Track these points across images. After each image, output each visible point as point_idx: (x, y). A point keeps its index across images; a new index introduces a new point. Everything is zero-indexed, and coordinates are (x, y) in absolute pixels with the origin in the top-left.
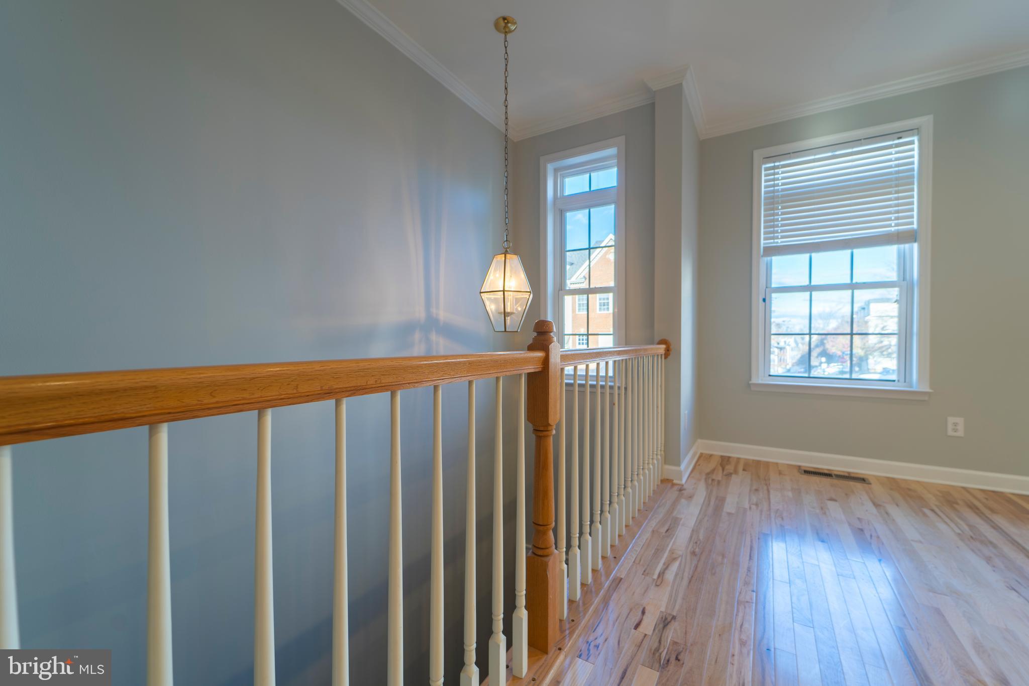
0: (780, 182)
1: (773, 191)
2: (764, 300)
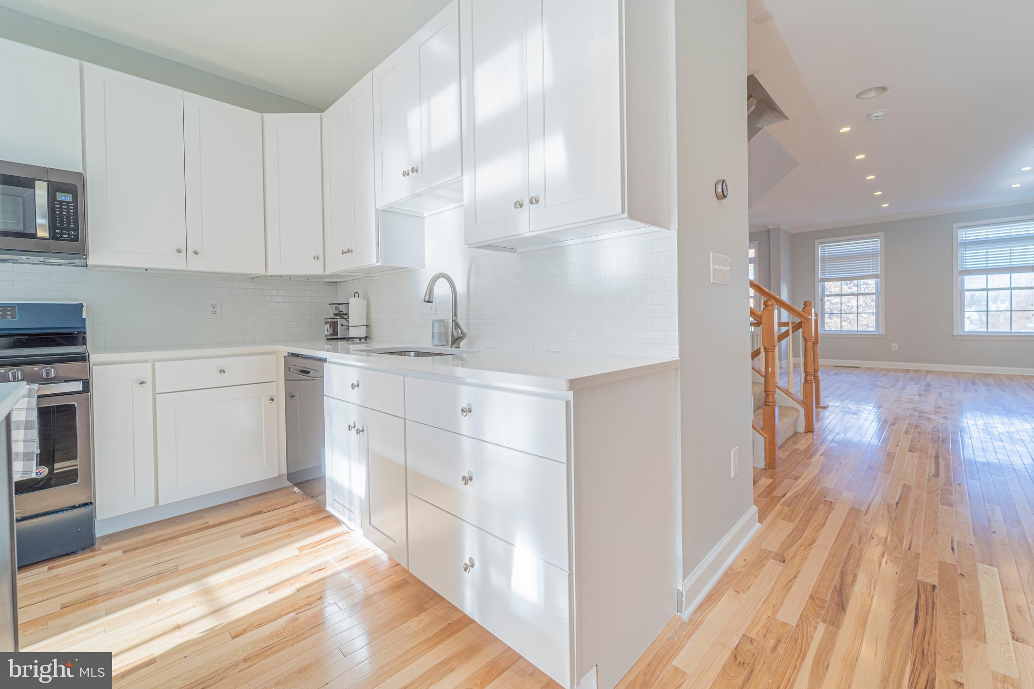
0: (827, 253)
1: (824, 256)
2: (822, 300)
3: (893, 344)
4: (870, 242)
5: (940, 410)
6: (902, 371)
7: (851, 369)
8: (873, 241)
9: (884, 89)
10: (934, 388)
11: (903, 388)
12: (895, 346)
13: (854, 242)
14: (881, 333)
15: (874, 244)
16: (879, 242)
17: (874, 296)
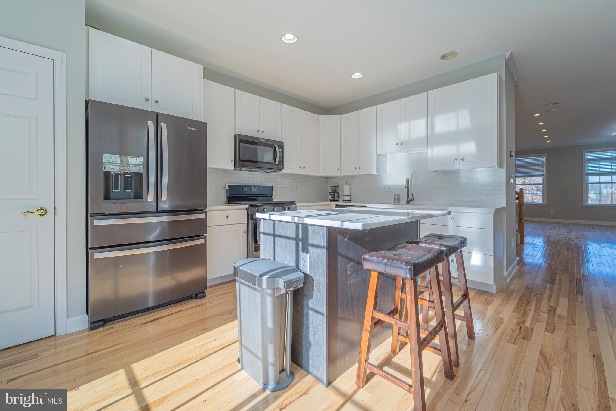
3: (551, 210)
4: (539, 158)
5: (578, 238)
6: (556, 223)
7: (530, 222)
8: (541, 158)
9: (557, 103)
10: (574, 230)
11: (559, 230)
12: (553, 211)
13: (531, 158)
14: (545, 204)
15: (542, 159)
16: (544, 158)
17: (541, 186)
